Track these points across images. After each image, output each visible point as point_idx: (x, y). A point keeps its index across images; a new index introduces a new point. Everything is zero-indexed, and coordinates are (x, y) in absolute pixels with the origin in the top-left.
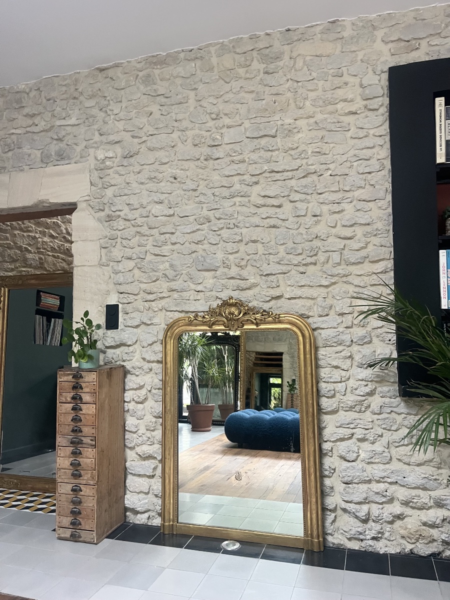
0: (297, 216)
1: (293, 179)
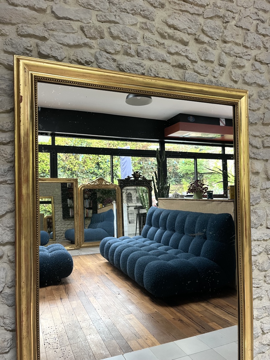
0: (206, 61)
1: (201, 17)
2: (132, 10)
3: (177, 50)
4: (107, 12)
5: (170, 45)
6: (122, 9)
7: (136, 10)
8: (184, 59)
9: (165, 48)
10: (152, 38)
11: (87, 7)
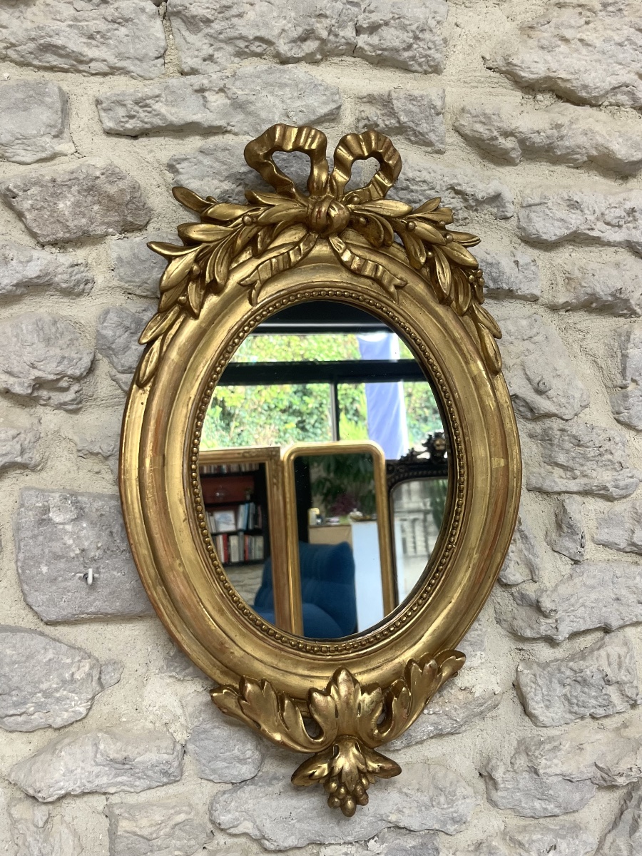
2: (303, 39)
3: (575, 221)
4: (155, 72)
5: (537, 200)
6: (242, 44)
7: (324, 34)
8: (617, 265)
9: (506, 218)
10: (428, 177)
11: (36, 62)
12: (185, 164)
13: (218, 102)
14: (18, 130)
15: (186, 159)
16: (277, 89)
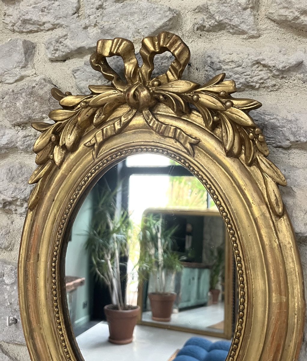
12: (78, 73)
13: (94, 33)
14: (5, 67)
15: (78, 70)
16: (129, 16)
